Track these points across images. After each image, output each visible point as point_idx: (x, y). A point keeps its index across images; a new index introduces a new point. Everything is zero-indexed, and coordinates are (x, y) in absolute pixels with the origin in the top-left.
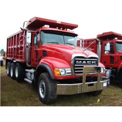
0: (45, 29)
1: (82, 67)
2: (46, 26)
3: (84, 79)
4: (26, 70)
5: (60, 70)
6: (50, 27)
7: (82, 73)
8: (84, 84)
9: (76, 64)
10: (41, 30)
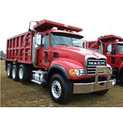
0: (55, 31)
1: (95, 67)
2: (54, 28)
3: (97, 79)
4: (33, 71)
5: (76, 70)
6: (58, 29)
7: (95, 73)
8: (97, 83)
9: (89, 65)
10: (51, 33)
